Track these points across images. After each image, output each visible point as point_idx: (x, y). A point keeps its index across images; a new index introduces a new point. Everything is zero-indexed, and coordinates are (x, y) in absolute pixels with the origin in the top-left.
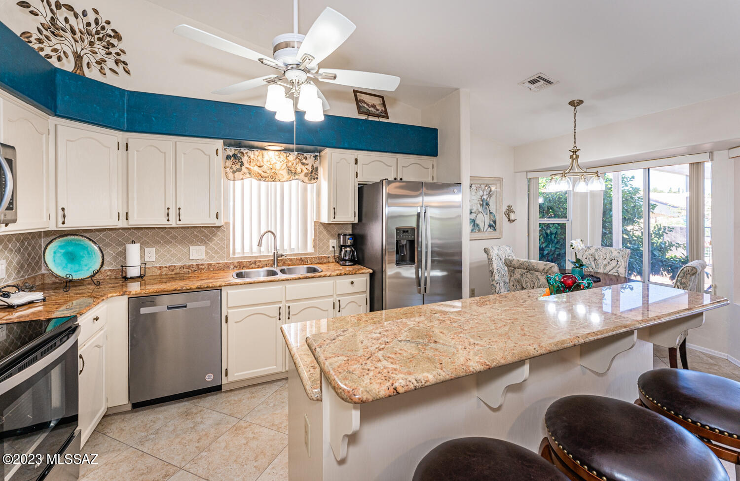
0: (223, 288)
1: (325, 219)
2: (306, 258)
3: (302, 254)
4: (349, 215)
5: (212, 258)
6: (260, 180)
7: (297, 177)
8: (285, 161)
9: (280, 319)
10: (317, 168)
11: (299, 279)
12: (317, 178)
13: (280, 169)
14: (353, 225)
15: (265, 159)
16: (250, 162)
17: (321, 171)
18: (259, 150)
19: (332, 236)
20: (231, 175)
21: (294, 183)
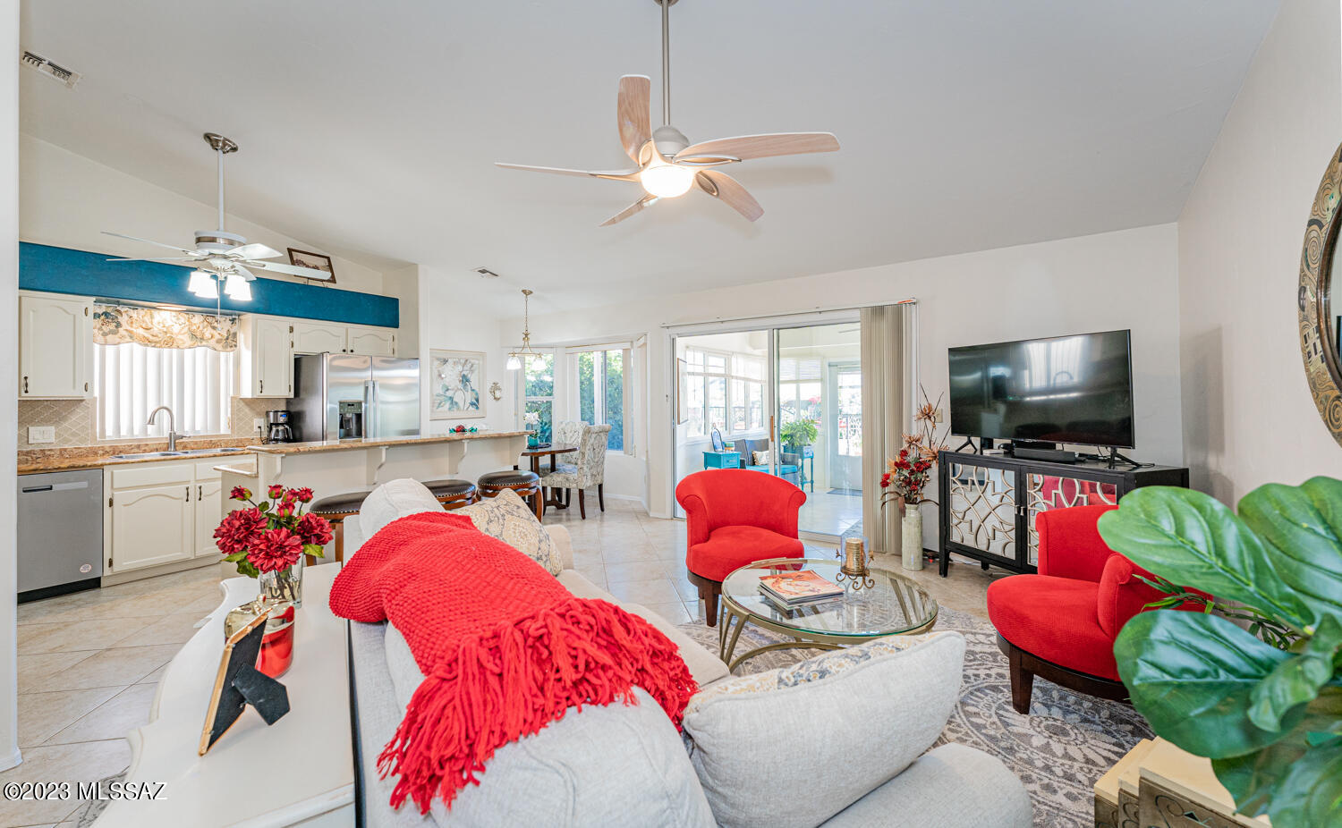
0: (105, 467)
1: (247, 393)
2: (219, 441)
3: (212, 436)
4: (282, 387)
5: (66, 441)
6: (147, 345)
7: (204, 343)
8: (187, 323)
9: (187, 500)
10: (235, 334)
11: (215, 456)
12: (236, 346)
13: (179, 333)
14: (288, 401)
15: (155, 321)
16: (132, 323)
17: (241, 338)
18: (146, 310)
19: (259, 414)
20: (100, 338)
21: (200, 351)
